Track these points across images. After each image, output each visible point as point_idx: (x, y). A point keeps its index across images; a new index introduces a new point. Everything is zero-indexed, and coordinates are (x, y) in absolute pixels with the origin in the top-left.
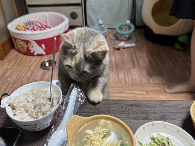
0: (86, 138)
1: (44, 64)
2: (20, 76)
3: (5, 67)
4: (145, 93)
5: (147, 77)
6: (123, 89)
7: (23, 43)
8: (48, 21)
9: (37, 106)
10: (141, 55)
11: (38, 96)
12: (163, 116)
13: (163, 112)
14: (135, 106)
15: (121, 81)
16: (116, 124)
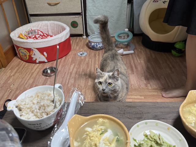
0: (86, 134)
1: (46, 71)
2: (22, 83)
3: (8, 74)
4: (143, 98)
5: (145, 82)
7: (25, 51)
8: (49, 30)
9: (42, 107)
10: (139, 62)
11: (43, 98)
12: (156, 116)
13: (156, 112)
14: (131, 107)
16: (112, 122)
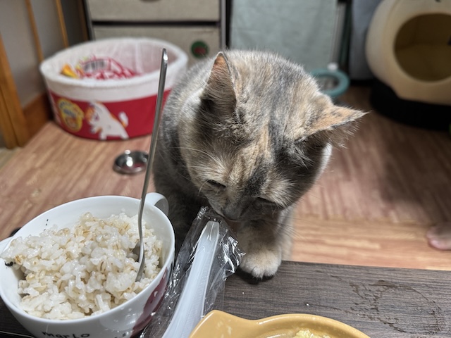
1: (122, 161)
2: (61, 186)
3: (28, 164)
4: (377, 246)
5: (382, 205)
6: (319, 233)
7: (75, 109)
8: (137, 60)
9: (94, 273)
10: (364, 149)
11: (100, 238)
14: (396, 287)
15: (315, 212)
